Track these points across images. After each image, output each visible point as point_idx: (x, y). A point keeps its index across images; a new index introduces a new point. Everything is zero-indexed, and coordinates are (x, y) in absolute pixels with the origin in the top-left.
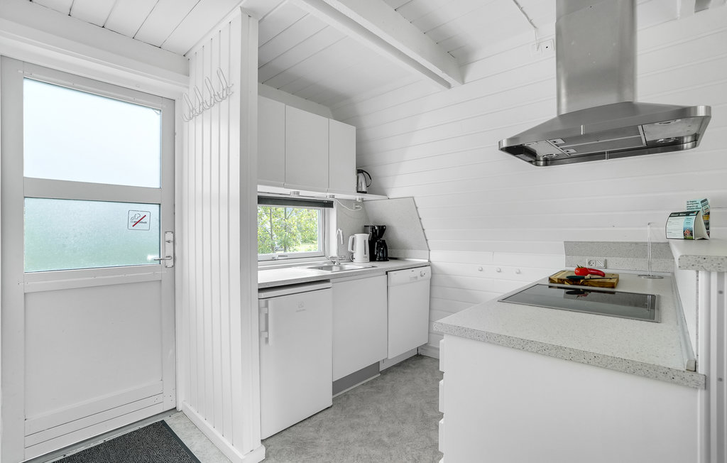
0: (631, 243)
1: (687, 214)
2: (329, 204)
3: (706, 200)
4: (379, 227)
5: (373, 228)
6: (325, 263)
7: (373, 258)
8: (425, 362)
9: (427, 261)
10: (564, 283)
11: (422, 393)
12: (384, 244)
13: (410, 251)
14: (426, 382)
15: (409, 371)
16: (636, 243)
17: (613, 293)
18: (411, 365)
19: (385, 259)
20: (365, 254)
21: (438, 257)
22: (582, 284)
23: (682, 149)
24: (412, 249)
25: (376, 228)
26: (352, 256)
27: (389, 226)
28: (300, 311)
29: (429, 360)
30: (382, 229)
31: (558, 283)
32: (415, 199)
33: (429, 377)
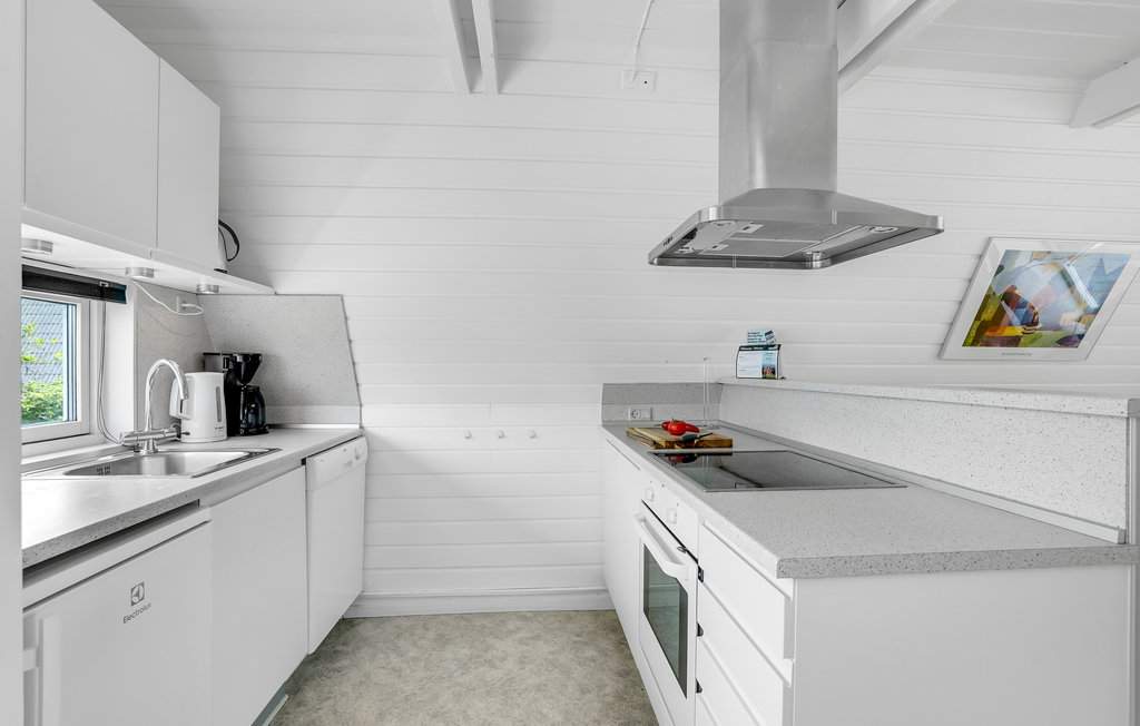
0: (682, 384)
1: (766, 348)
2: (115, 293)
3: (771, 332)
4: (245, 356)
5: (230, 358)
6: (104, 453)
7: (233, 430)
8: (364, 630)
9: (357, 426)
10: (674, 448)
11: (407, 699)
12: (256, 397)
13: (315, 408)
14: (397, 672)
15: (346, 663)
16: (688, 384)
17: (730, 454)
18: (340, 648)
19: (260, 429)
20: (219, 420)
21: (381, 418)
22: (697, 446)
23: (811, 268)
24: (319, 404)
25: (239, 359)
26: (179, 429)
27: (267, 356)
28: (137, 612)
29: (368, 624)
30: (253, 361)
31: (667, 447)
32: (345, 299)
33: (395, 660)
